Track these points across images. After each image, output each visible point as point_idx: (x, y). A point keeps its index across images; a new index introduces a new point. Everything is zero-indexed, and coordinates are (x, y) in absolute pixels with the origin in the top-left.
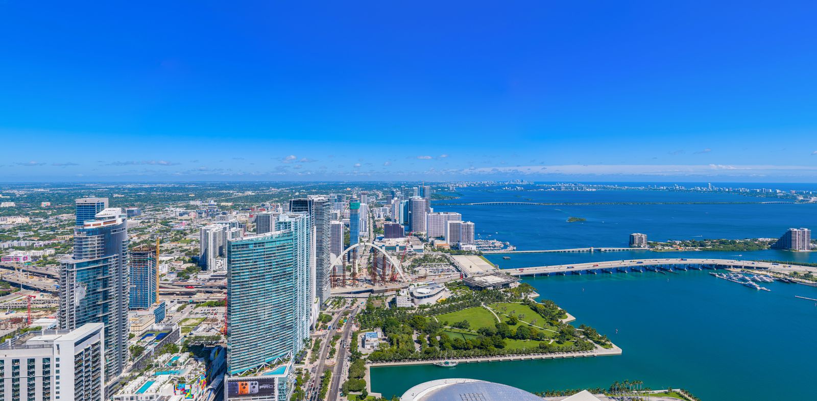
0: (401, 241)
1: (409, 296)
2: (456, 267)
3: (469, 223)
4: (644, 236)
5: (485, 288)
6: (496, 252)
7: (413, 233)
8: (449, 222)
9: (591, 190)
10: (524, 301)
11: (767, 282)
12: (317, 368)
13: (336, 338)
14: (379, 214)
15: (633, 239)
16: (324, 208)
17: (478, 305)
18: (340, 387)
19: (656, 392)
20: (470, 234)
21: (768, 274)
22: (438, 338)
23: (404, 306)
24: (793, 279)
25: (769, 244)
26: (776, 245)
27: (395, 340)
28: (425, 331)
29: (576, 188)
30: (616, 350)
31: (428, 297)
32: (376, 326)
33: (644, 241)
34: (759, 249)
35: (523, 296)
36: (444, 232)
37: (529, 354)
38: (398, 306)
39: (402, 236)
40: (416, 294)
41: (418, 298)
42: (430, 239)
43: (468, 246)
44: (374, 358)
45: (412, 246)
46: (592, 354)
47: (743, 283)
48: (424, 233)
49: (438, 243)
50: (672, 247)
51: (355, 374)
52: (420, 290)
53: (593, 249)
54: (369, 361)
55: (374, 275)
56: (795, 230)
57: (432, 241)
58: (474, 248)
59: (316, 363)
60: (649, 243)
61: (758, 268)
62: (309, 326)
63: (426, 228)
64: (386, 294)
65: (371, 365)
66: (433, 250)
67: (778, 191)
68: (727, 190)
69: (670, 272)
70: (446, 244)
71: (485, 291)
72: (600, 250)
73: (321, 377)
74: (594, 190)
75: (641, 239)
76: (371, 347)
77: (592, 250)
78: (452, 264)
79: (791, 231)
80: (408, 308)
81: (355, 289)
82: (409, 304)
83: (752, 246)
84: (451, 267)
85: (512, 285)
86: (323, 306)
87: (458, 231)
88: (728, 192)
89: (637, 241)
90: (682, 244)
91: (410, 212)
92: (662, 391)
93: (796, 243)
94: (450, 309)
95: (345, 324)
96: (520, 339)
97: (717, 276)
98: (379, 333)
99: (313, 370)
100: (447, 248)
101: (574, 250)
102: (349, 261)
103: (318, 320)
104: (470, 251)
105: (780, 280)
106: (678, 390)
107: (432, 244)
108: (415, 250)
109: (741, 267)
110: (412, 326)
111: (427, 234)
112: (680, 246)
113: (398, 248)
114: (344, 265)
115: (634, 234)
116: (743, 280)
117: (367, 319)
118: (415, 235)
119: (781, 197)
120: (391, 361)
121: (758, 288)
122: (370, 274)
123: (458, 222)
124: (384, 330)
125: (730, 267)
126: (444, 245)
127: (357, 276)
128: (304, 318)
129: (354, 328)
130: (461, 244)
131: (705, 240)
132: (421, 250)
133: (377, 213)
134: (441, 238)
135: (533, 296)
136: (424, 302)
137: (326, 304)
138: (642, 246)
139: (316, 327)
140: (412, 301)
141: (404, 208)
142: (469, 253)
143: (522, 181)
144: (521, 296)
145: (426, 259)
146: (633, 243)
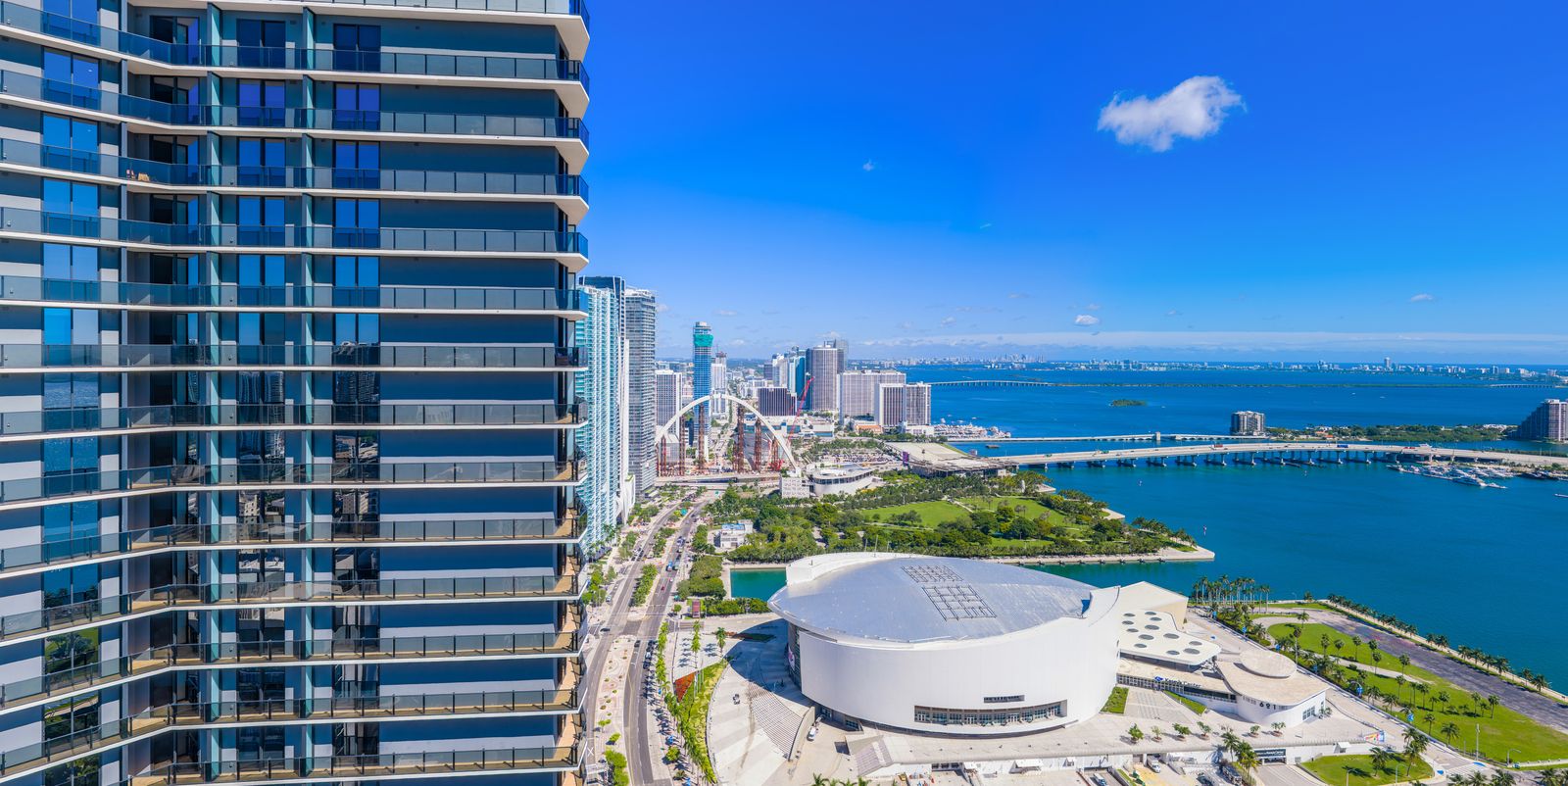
0: (791, 419)
1: (806, 478)
2: (895, 455)
3: (921, 384)
4: (1258, 416)
5: (950, 473)
6: (972, 439)
7: (814, 412)
8: (882, 386)
9: (1156, 369)
10: (1026, 493)
11: (1501, 478)
12: (630, 569)
13: (668, 533)
14: (749, 391)
15: (1239, 421)
16: (645, 309)
17: (937, 498)
18: (674, 589)
19: (1280, 602)
20: (923, 405)
21: (1502, 467)
22: (861, 534)
23: (796, 496)
24: (1550, 474)
25: (1505, 432)
26: (1518, 432)
27: (778, 534)
28: (836, 525)
29: (1128, 367)
30: (1203, 554)
31: (842, 481)
32: (745, 516)
33: (1259, 425)
34: (1485, 440)
35: (1024, 486)
36: (872, 409)
37: (1034, 555)
38: (784, 496)
39: (793, 413)
40: (816, 476)
41: (823, 482)
42: (845, 420)
43: (919, 427)
44: (738, 557)
45: (811, 427)
46: (1157, 557)
47: (1451, 478)
48: (835, 412)
49: (859, 424)
50: (1313, 435)
51: (701, 573)
52: (824, 471)
53: (1159, 436)
54: (727, 561)
55: (740, 463)
56: (1557, 401)
57: (850, 423)
58: (930, 431)
59: (626, 564)
60: (1268, 430)
61: (1482, 460)
62: (615, 515)
63: (838, 406)
64: (761, 484)
65: (732, 567)
66: (853, 435)
67: (1522, 371)
68: (1422, 370)
69: (1310, 465)
70: (878, 427)
71: (951, 478)
72: (1173, 439)
73: (638, 580)
74: (1162, 369)
75: (1253, 422)
76: (732, 544)
77: (1159, 439)
78: (889, 452)
79: (1548, 404)
80: (805, 501)
81: (702, 477)
82: (806, 493)
83: (1472, 434)
84: (885, 456)
85: (1002, 473)
86: (642, 494)
87: (900, 401)
88: (1425, 373)
89: (1245, 426)
90: (1333, 431)
91: (807, 374)
92: (1294, 601)
93: (1557, 426)
94: (884, 503)
95: (682, 519)
96: (1018, 538)
97: (1402, 470)
98: (749, 528)
99: (623, 571)
100: (879, 431)
101: (1124, 437)
102: (691, 443)
103: (634, 514)
104: (923, 436)
105: (1525, 475)
106: (1324, 601)
107: (850, 427)
108: (817, 433)
109: (1448, 458)
110: (811, 519)
111: (840, 415)
112: (1330, 434)
113: (784, 428)
114: (682, 445)
115: (1241, 413)
116: (1453, 473)
117: (727, 509)
118: (817, 415)
119: (1527, 379)
120: (770, 561)
121: (1483, 485)
122: (733, 461)
123: (900, 385)
124: (757, 526)
125: (1427, 458)
126: (873, 427)
127: (706, 465)
128: (606, 488)
129: (700, 522)
130: (905, 424)
131: (1378, 427)
132: (829, 434)
133: (746, 388)
134: (868, 418)
135: (1044, 489)
136: (835, 490)
137: (647, 494)
138: (1255, 433)
139: (629, 522)
140: (812, 489)
141: (797, 369)
142: (921, 439)
143: (1024, 357)
144: (1020, 487)
145: (837, 444)
146: (1238, 429)
